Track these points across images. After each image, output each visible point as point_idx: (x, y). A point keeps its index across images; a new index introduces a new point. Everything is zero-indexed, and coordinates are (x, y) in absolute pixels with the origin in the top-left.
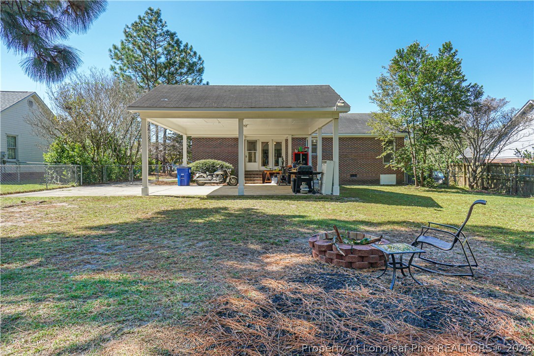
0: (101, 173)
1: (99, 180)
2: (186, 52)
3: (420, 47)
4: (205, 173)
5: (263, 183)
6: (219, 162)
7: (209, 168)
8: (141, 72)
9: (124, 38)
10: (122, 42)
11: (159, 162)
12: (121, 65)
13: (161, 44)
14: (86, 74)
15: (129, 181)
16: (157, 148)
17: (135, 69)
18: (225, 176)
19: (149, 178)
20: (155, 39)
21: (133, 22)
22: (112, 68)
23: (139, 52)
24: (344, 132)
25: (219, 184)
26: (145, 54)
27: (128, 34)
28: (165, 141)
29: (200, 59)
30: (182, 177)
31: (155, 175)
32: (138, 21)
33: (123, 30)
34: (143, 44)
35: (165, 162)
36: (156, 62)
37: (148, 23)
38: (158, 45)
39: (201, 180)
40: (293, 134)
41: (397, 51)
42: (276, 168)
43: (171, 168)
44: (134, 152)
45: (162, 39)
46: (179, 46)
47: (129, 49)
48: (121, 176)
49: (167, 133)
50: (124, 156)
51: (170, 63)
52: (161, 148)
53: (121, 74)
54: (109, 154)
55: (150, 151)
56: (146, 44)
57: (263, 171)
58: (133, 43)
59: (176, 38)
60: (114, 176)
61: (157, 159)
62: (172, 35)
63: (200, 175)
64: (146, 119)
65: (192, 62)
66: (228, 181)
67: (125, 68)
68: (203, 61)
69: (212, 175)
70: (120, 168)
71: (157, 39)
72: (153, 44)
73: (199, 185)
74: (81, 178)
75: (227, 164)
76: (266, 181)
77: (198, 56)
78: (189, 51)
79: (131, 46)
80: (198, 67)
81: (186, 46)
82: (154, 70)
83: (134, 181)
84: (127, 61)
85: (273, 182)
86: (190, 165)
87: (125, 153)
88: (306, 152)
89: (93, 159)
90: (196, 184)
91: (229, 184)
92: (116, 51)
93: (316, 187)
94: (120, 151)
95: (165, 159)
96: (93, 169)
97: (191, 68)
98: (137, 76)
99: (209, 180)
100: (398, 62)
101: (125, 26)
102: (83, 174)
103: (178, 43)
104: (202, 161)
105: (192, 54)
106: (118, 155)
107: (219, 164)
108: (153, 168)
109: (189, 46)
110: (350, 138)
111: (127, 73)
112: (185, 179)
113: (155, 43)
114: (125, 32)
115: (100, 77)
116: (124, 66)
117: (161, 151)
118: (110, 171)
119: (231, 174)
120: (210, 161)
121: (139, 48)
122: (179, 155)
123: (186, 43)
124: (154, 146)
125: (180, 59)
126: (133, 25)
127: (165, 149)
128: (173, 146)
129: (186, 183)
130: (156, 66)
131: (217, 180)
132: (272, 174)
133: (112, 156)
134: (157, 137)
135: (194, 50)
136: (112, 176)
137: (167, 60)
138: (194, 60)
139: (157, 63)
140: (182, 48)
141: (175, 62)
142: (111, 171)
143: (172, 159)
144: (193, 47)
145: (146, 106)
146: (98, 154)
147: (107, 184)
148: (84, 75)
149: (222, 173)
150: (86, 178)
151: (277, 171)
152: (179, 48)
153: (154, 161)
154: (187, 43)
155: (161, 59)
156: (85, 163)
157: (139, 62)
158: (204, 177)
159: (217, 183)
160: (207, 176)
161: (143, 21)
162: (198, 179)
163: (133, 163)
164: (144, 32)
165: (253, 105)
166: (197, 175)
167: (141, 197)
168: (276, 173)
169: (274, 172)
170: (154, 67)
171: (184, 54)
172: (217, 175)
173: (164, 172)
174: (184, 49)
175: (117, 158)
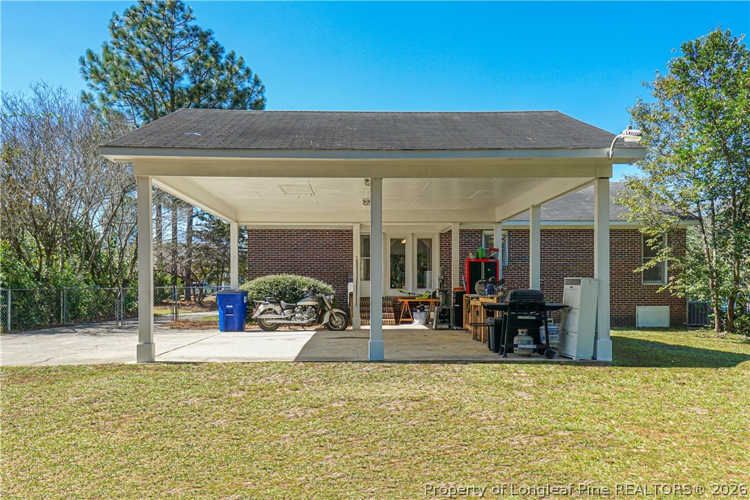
0: (54, 304)
1: (51, 318)
2: (230, 70)
3: (731, 38)
4: (278, 303)
5: (397, 323)
6: (305, 279)
7: (285, 294)
8: (143, 106)
9: (110, 39)
10: (107, 48)
11: (179, 280)
12: (104, 92)
13: (183, 53)
14: (25, 100)
15: (115, 319)
16: (175, 253)
17: (132, 100)
18: (320, 310)
19: (154, 310)
20: (171, 42)
21: (129, 8)
22: (86, 97)
23: (139, 67)
24: (561, 218)
25: (306, 328)
26: (151, 70)
27: (119, 32)
28: (189, 239)
29: (257, 82)
30: (228, 311)
31: (170, 304)
32: (138, 6)
33: (109, 23)
34: (148, 50)
35: (189, 279)
36: (172, 86)
37: (156, 12)
38: (176, 56)
39: (270, 318)
40: (462, 220)
41: (684, 47)
42: (422, 291)
43: (201, 291)
44: (127, 261)
45: (183, 43)
46: (217, 57)
47: (119, 61)
48: (101, 309)
49: (194, 223)
50: (107, 267)
51: (199, 88)
52: (182, 253)
53: (104, 109)
54: (75, 264)
55: (161, 257)
56: (152, 51)
57: (395, 300)
58: (128, 50)
59: (211, 44)
60: (84, 310)
61: (174, 273)
62: (204, 36)
63: (268, 307)
64: (147, 179)
65: (241, 89)
66: (326, 319)
67: (111, 97)
68: (263, 87)
69: (293, 308)
70: (97, 293)
71: (175, 44)
72: (166, 53)
73: (265, 329)
74: (9, 314)
75: (322, 285)
76: (401, 320)
77: (253, 76)
78: (236, 67)
79: (123, 55)
80: (255, 97)
81: (231, 57)
82: (169, 105)
83: (126, 318)
84: (116, 83)
85: (416, 321)
86: (245, 287)
87: (109, 262)
88: (492, 258)
89: (37, 274)
90: (257, 328)
91: (329, 327)
92: (95, 64)
93: (554, 341)
94: (98, 257)
95: (189, 273)
96: (37, 297)
97: (240, 100)
98: (136, 113)
99: (287, 319)
100: (685, 69)
101: (111, 17)
102: (13, 306)
103: (216, 51)
104: (271, 278)
105: (242, 72)
106: (94, 266)
107: (304, 284)
108: (167, 291)
109: (237, 58)
110: (573, 231)
111: (115, 107)
112: (235, 316)
113: (171, 51)
114: (113, 28)
115: (56, 105)
116: (109, 93)
117: (183, 258)
118: (74, 301)
119: (333, 306)
120: (287, 278)
121: (139, 57)
122: (218, 266)
123: (230, 52)
124: (168, 248)
125: (219, 83)
126: (127, 13)
127: (189, 256)
128: (206, 248)
129: (236, 325)
130: (172, 92)
131: (303, 317)
132: (414, 305)
133: (80, 269)
134: (175, 230)
135: (246, 65)
136: (79, 310)
137: (195, 82)
138: (247, 84)
139: (175, 88)
140: (223, 61)
141: (209, 87)
142: (78, 299)
143: (204, 273)
144: (244, 59)
145: (146, 145)
146: (49, 265)
147: (67, 326)
148: (21, 101)
149: (314, 303)
150: (20, 316)
151: (424, 298)
152: (217, 61)
153: (169, 278)
154: (234, 53)
155: (182, 82)
156: (17, 282)
157: (141, 85)
158: (275, 312)
159: (303, 325)
160: (283, 310)
161: (148, 8)
162: (264, 316)
163: (126, 282)
164: (148, 26)
165: (407, 145)
166: (261, 308)
167: (133, 367)
168: (422, 302)
169: (417, 299)
170: (169, 98)
171: (226, 73)
172: (304, 308)
173: (188, 298)
174: (227, 64)
175: (92, 272)
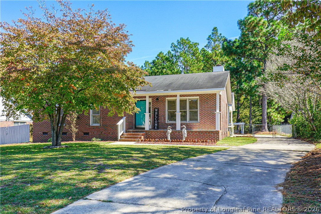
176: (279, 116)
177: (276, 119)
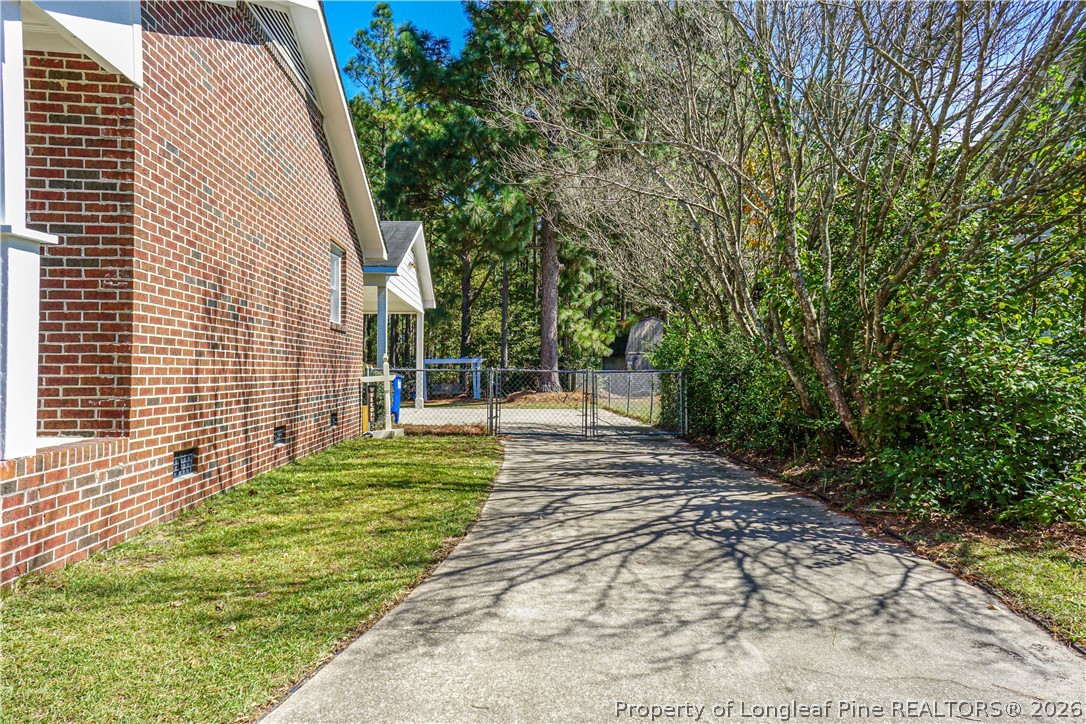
176: (596, 334)
177: (588, 344)
